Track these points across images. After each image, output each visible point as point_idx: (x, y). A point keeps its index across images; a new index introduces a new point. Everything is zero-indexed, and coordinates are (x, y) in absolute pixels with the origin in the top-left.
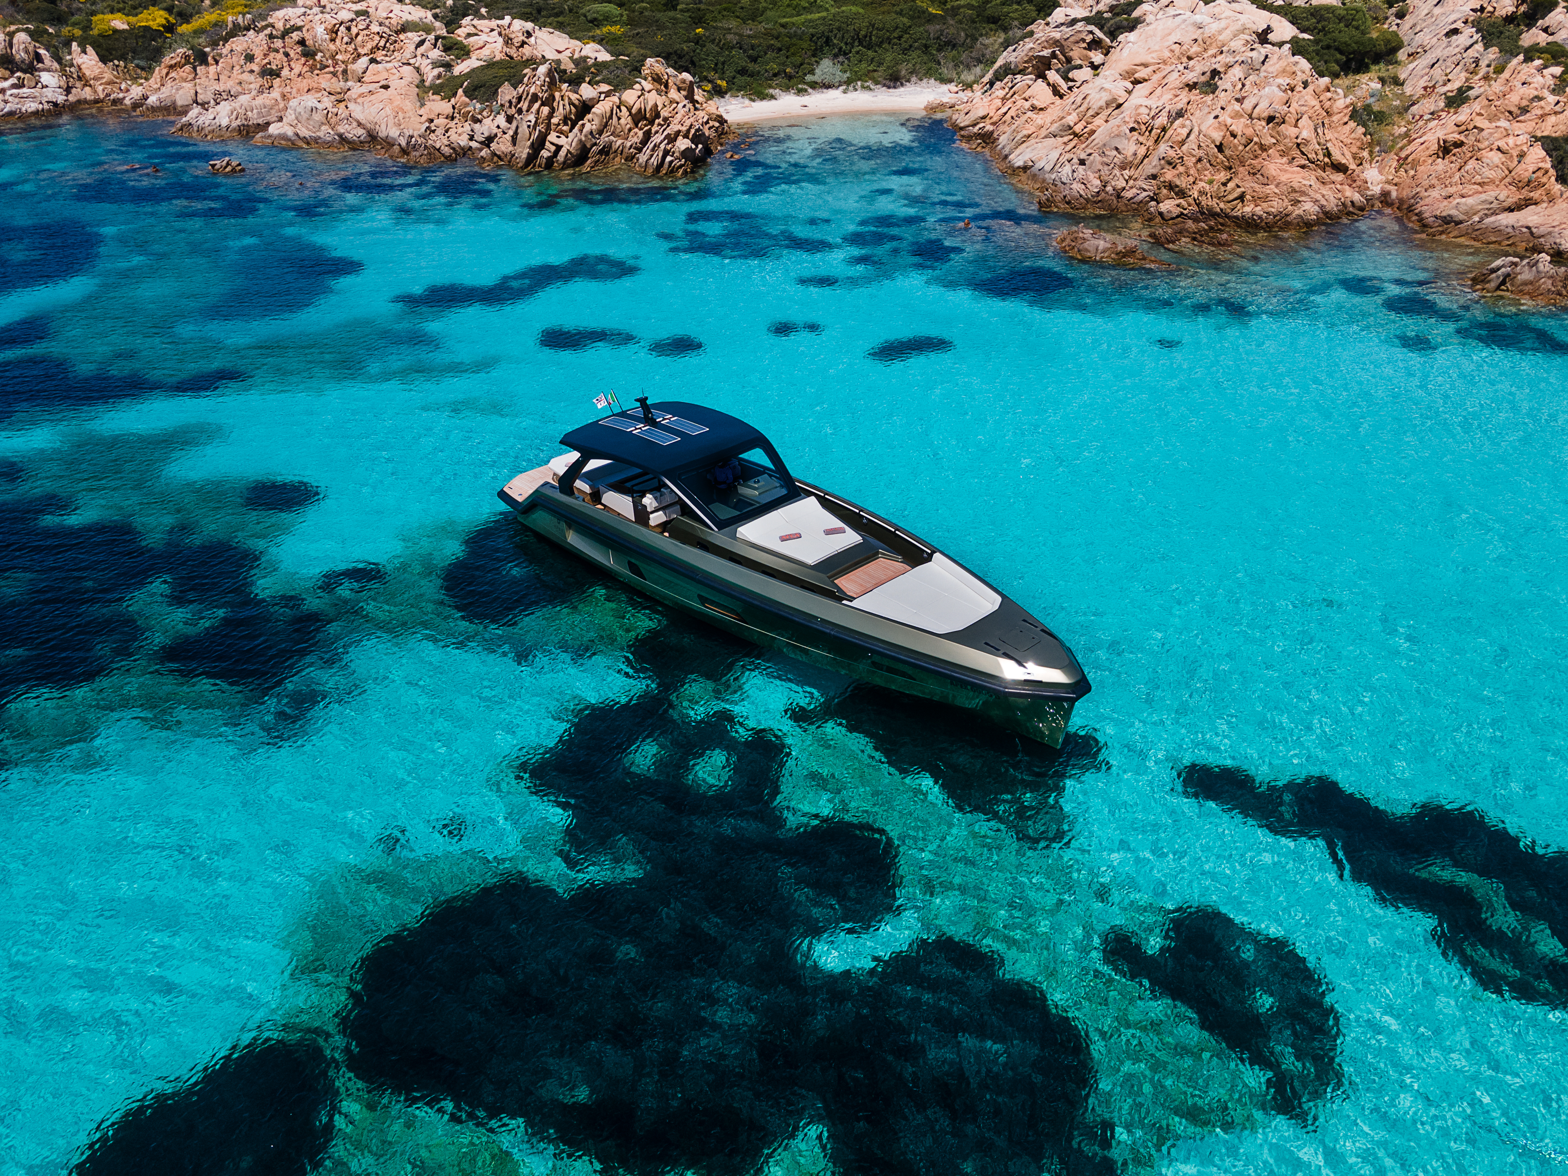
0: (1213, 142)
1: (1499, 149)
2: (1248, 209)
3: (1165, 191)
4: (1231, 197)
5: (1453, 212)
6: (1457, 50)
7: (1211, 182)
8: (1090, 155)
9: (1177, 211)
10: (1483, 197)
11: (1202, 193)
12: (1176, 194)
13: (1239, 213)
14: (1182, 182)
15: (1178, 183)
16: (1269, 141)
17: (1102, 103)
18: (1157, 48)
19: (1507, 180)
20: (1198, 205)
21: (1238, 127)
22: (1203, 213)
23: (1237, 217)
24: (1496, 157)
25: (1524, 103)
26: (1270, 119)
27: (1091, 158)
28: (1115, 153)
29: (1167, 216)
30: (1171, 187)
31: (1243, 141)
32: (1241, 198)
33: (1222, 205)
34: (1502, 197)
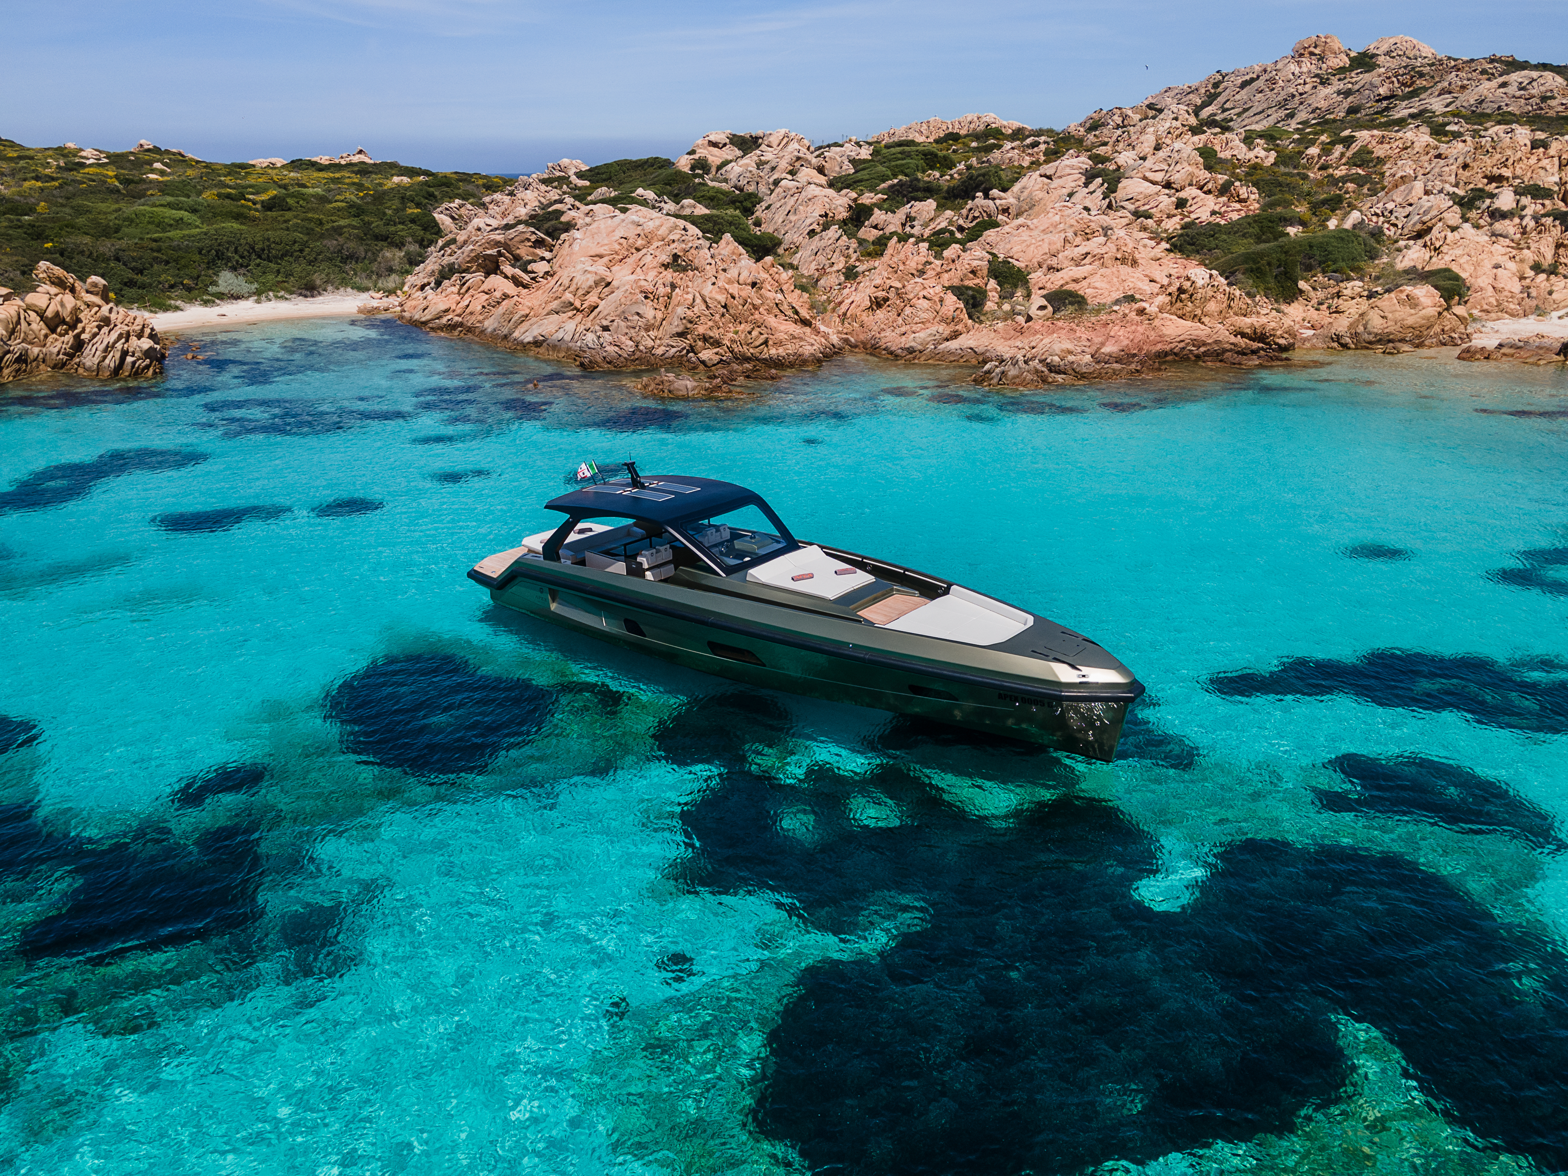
0: (719, 303)
1: (924, 297)
2: (773, 351)
3: (700, 343)
4: (757, 343)
5: (913, 344)
6: (830, 242)
7: (736, 333)
8: (613, 321)
9: (716, 358)
10: (929, 331)
11: (733, 341)
12: (711, 344)
13: (767, 356)
14: (715, 334)
15: (712, 334)
16: (758, 302)
17: (591, 282)
18: (606, 242)
19: (938, 319)
20: (732, 352)
21: (734, 289)
22: (737, 359)
23: (765, 359)
24: (925, 304)
25: (920, 267)
26: (754, 285)
27: (615, 323)
28: (637, 317)
29: (709, 363)
30: (705, 339)
31: (741, 302)
32: (766, 343)
33: (751, 350)
34: (940, 331)
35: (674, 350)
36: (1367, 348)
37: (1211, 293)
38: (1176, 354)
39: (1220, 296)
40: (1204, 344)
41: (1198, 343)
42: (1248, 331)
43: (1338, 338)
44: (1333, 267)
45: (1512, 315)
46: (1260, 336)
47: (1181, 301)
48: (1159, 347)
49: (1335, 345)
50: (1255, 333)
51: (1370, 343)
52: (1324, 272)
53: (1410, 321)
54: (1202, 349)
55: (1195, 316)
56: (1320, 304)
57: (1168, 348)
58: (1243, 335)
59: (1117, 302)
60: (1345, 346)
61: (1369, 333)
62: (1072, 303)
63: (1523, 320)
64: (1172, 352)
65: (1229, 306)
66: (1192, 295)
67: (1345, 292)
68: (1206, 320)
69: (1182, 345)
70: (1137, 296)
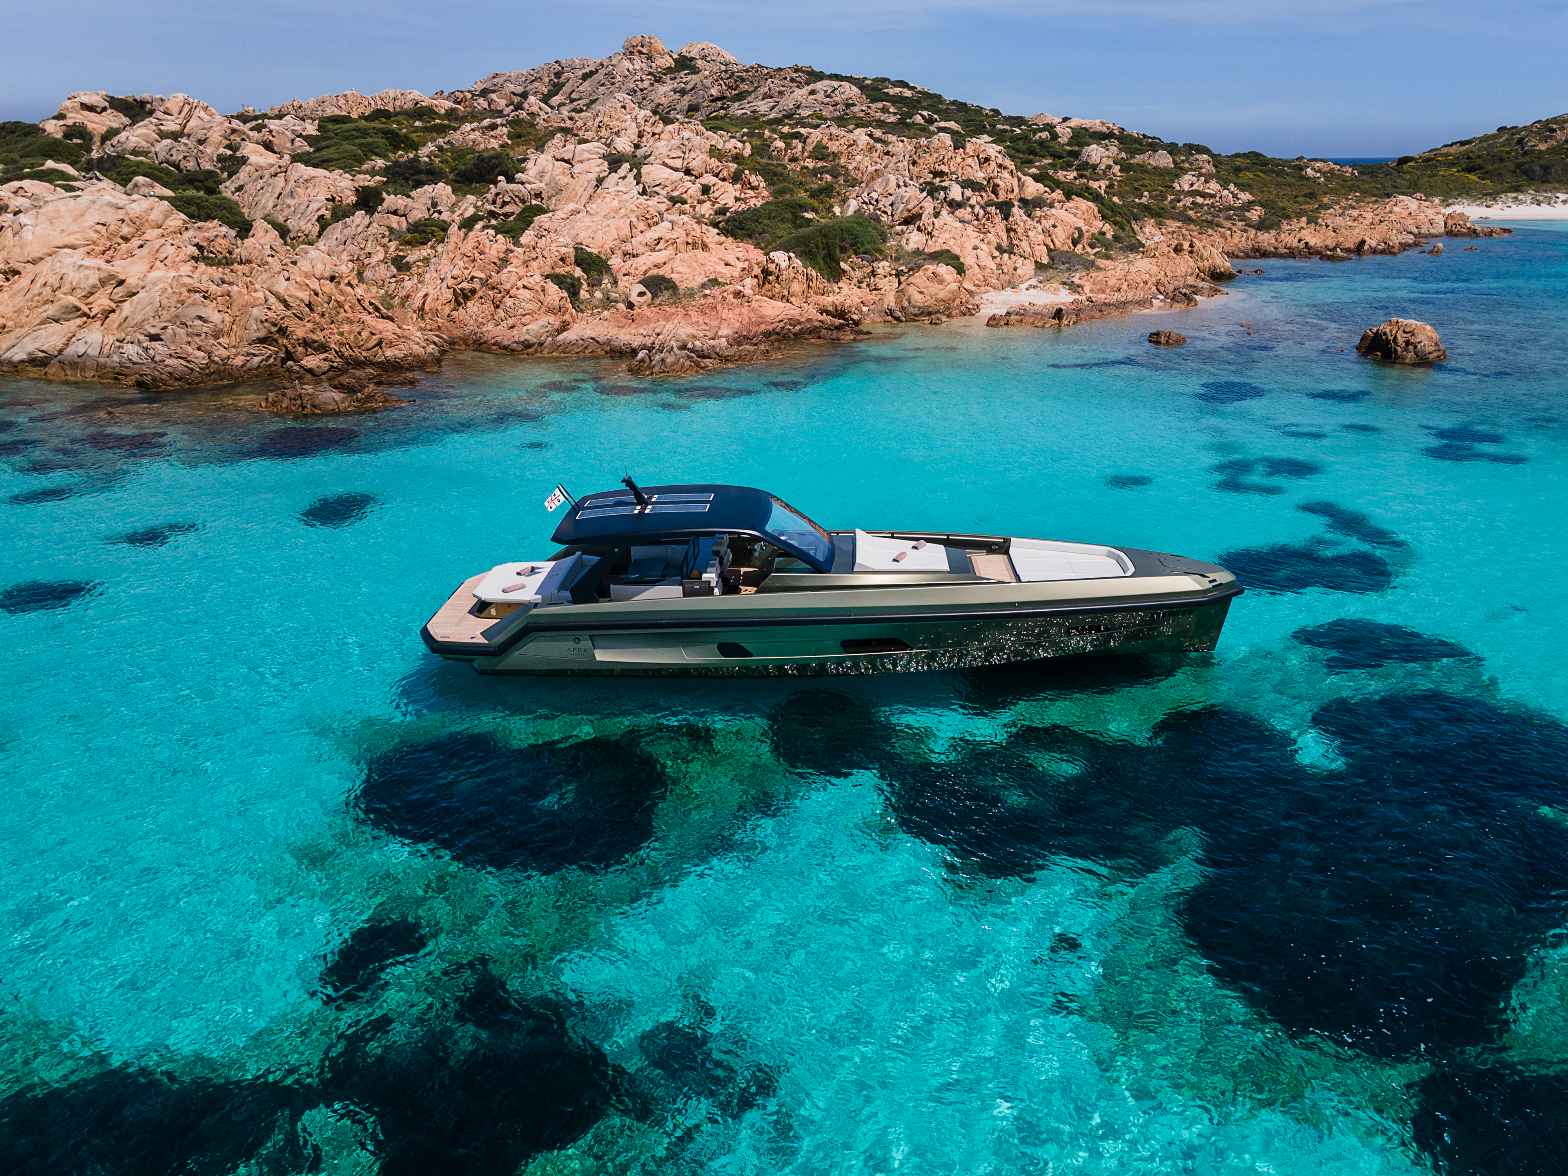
0: (302, 301)
1: (524, 287)
2: (389, 353)
3: (300, 349)
4: (370, 345)
5: (527, 337)
7: (342, 334)
8: (165, 328)
9: (326, 366)
11: (341, 344)
12: (315, 349)
14: (318, 336)
15: (315, 337)
17: (94, 279)
18: (75, 228)
19: (543, 309)
20: (341, 357)
24: (527, 294)
26: (332, 279)
27: (169, 331)
28: (199, 322)
30: (306, 343)
31: (326, 299)
32: (379, 344)
33: (364, 354)
34: (551, 322)
35: (256, 360)
36: (914, 321)
37: (792, 275)
38: (778, 334)
39: (800, 277)
40: (799, 323)
41: (794, 322)
42: (830, 308)
43: (891, 312)
44: (862, 249)
45: (995, 289)
46: (840, 313)
47: (769, 283)
48: (763, 327)
49: (890, 318)
50: (836, 310)
51: (916, 315)
52: (856, 254)
53: (941, 295)
54: (798, 328)
55: (783, 296)
56: (860, 282)
57: (770, 328)
58: (828, 313)
59: (703, 286)
60: (897, 319)
61: (914, 307)
62: (667, 289)
63: (1003, 292)
64: (775, 332)
65: (809, 286)
66: (778, 277)
67: (880, 271)
68: (793, 299)
69: (782, 324)
70: (720, 280)
